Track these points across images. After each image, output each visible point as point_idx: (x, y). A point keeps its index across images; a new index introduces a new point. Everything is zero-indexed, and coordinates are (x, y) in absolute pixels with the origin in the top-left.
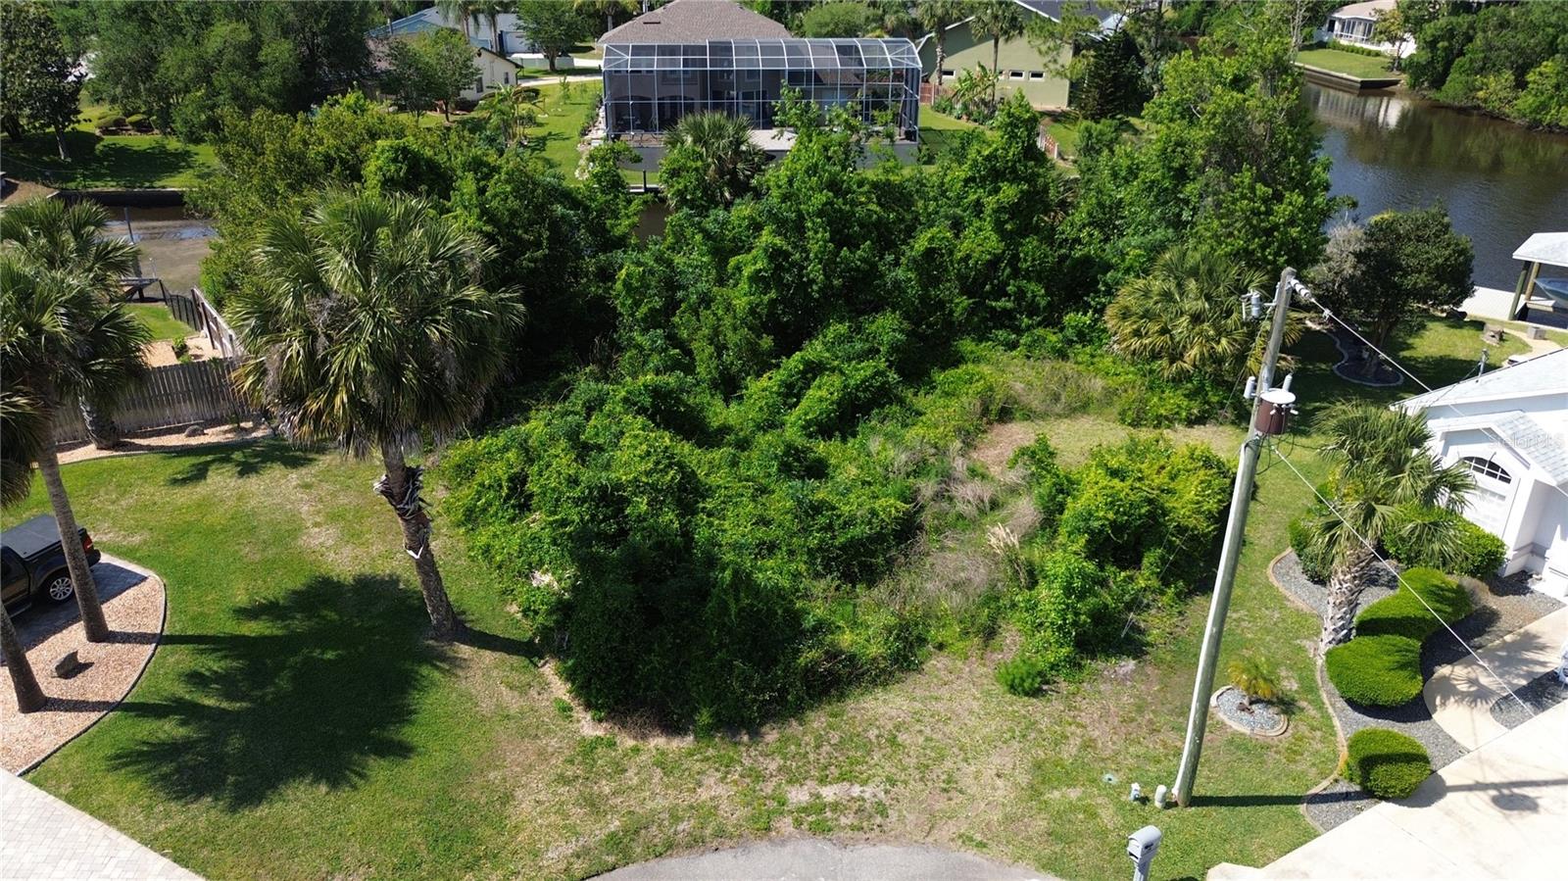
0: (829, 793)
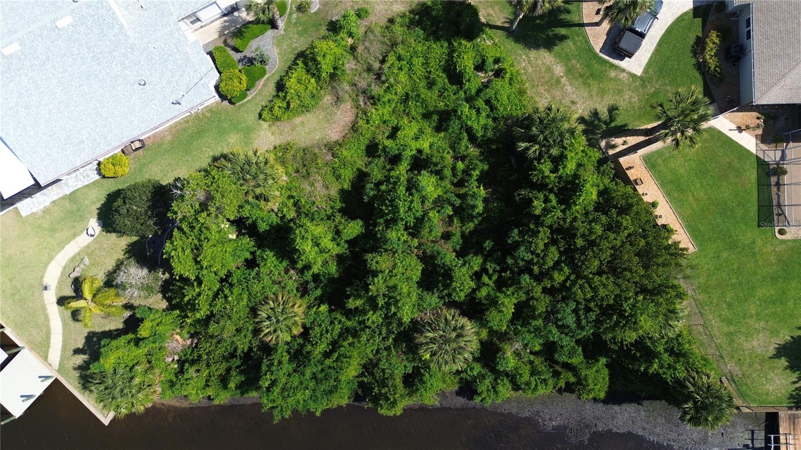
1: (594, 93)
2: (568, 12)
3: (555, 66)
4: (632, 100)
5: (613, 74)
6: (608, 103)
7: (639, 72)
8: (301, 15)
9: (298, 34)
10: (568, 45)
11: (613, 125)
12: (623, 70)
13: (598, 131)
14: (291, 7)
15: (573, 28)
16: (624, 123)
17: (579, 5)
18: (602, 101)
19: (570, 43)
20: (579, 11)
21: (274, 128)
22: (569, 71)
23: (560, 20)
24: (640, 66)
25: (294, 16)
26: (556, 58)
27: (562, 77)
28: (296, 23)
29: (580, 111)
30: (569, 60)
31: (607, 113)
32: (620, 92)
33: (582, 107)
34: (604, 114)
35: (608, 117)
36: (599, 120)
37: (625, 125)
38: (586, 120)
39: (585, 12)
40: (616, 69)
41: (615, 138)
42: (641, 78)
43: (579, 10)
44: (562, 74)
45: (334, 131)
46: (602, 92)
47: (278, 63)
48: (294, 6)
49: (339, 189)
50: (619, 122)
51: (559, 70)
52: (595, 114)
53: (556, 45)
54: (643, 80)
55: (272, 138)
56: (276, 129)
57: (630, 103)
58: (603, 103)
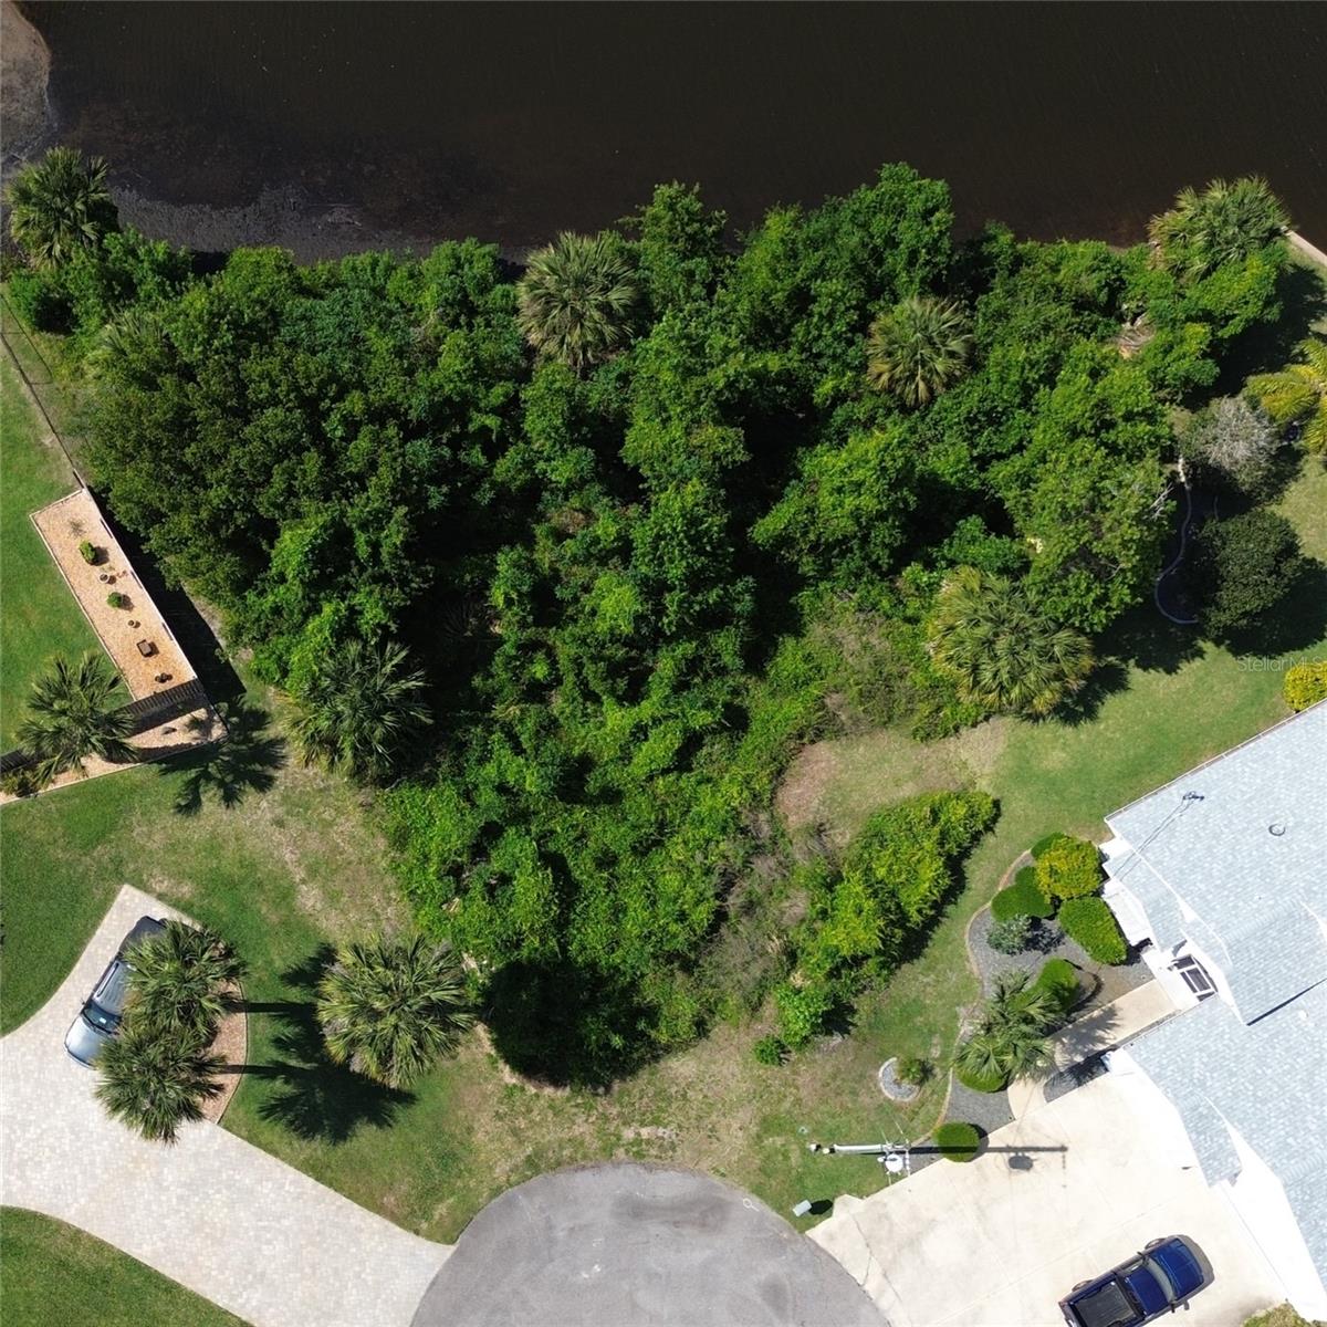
0: (645, 1132)
1: (232, 844)
2: (279, 1043)
3: (319, 906)
4: (145, 829)
5: (186, 890)
6: (202, 822)
7: (126, 893)
8: (920, 1055)
9: (925, 1007)
10: (284, 960)
11: (193, 773)
12: (161, 897)
13: (226, 758)
14: (945, 1075)
15: (271, 1000)
16: (170, 777)
17: (254, 1058)
18: (215, 827)
19: (280, 965)
20: (254, 1041)
21: (963, 778)
22: (286, 895)
23: (297, 1024)
24: (123, 907)
25: (936, 1053)
26: (315, 927)
27: (303, 881)
28: (932, 1033)
29: (264, 804)
30: (284, 923)
31: (203, 799)
32: (172, 848)
33: (259, 812)
34: (210, 798)
35: (201, 789)
36: (221, 784)
37: (165, 772)
38: (253, 784)
39: (241, 1041)
40: (178, 900)
41: (190, 745)
42: (122, 880)
43: (253, 1044)
44: (304, 888)
45: (823, 765)
46: (213, 847)
47: (966, 936)
48: (939, 1077)
49: (804, 635)
50: (179, 780)
51: (310, 898)
52: (230, 797)
53: (311, 959)
54: (118, 873)
55: (964, 755)
56: (957, 777)
57: (151, 823)
58: (213, 822)
